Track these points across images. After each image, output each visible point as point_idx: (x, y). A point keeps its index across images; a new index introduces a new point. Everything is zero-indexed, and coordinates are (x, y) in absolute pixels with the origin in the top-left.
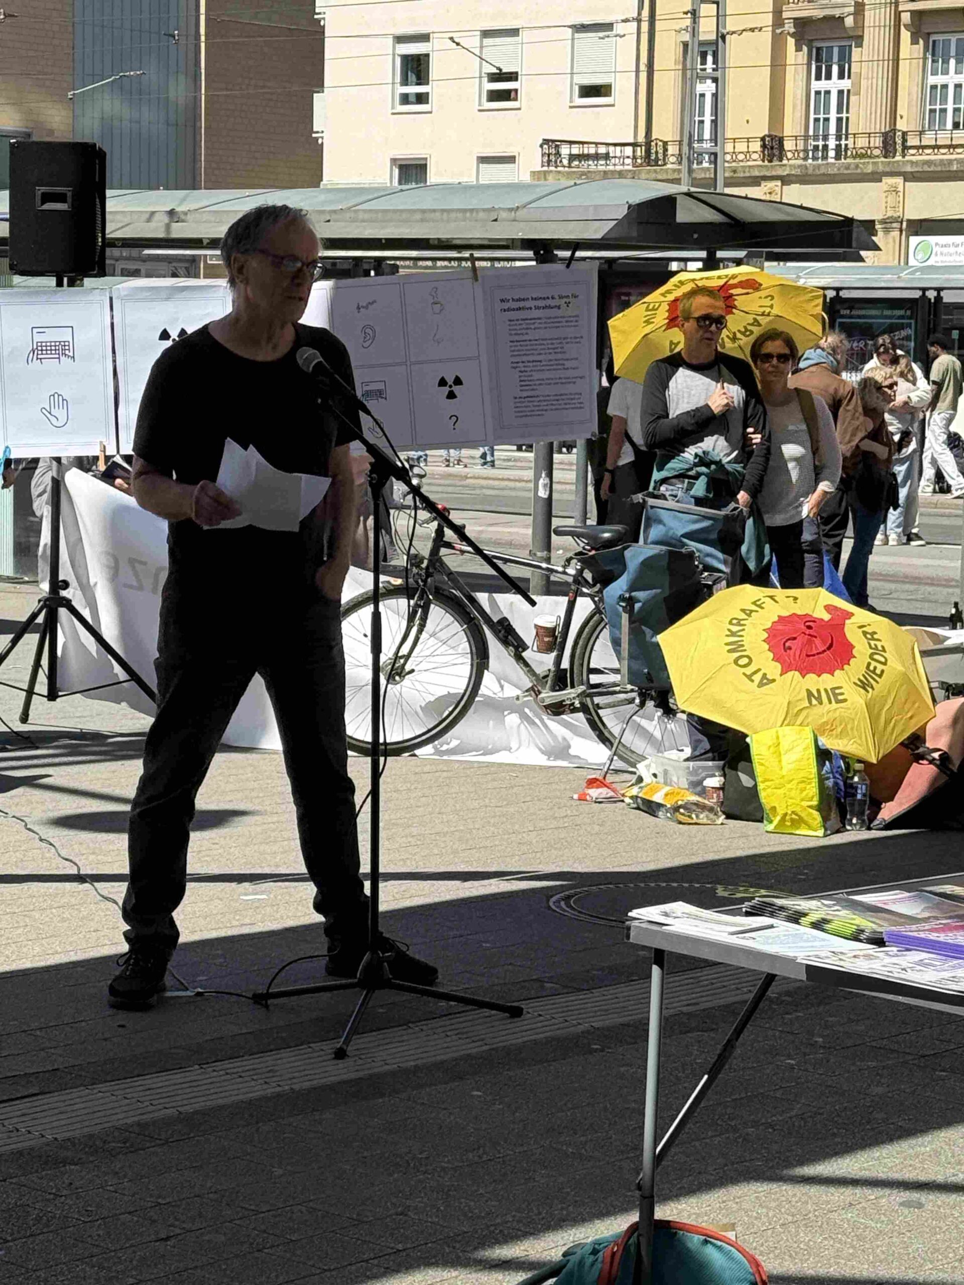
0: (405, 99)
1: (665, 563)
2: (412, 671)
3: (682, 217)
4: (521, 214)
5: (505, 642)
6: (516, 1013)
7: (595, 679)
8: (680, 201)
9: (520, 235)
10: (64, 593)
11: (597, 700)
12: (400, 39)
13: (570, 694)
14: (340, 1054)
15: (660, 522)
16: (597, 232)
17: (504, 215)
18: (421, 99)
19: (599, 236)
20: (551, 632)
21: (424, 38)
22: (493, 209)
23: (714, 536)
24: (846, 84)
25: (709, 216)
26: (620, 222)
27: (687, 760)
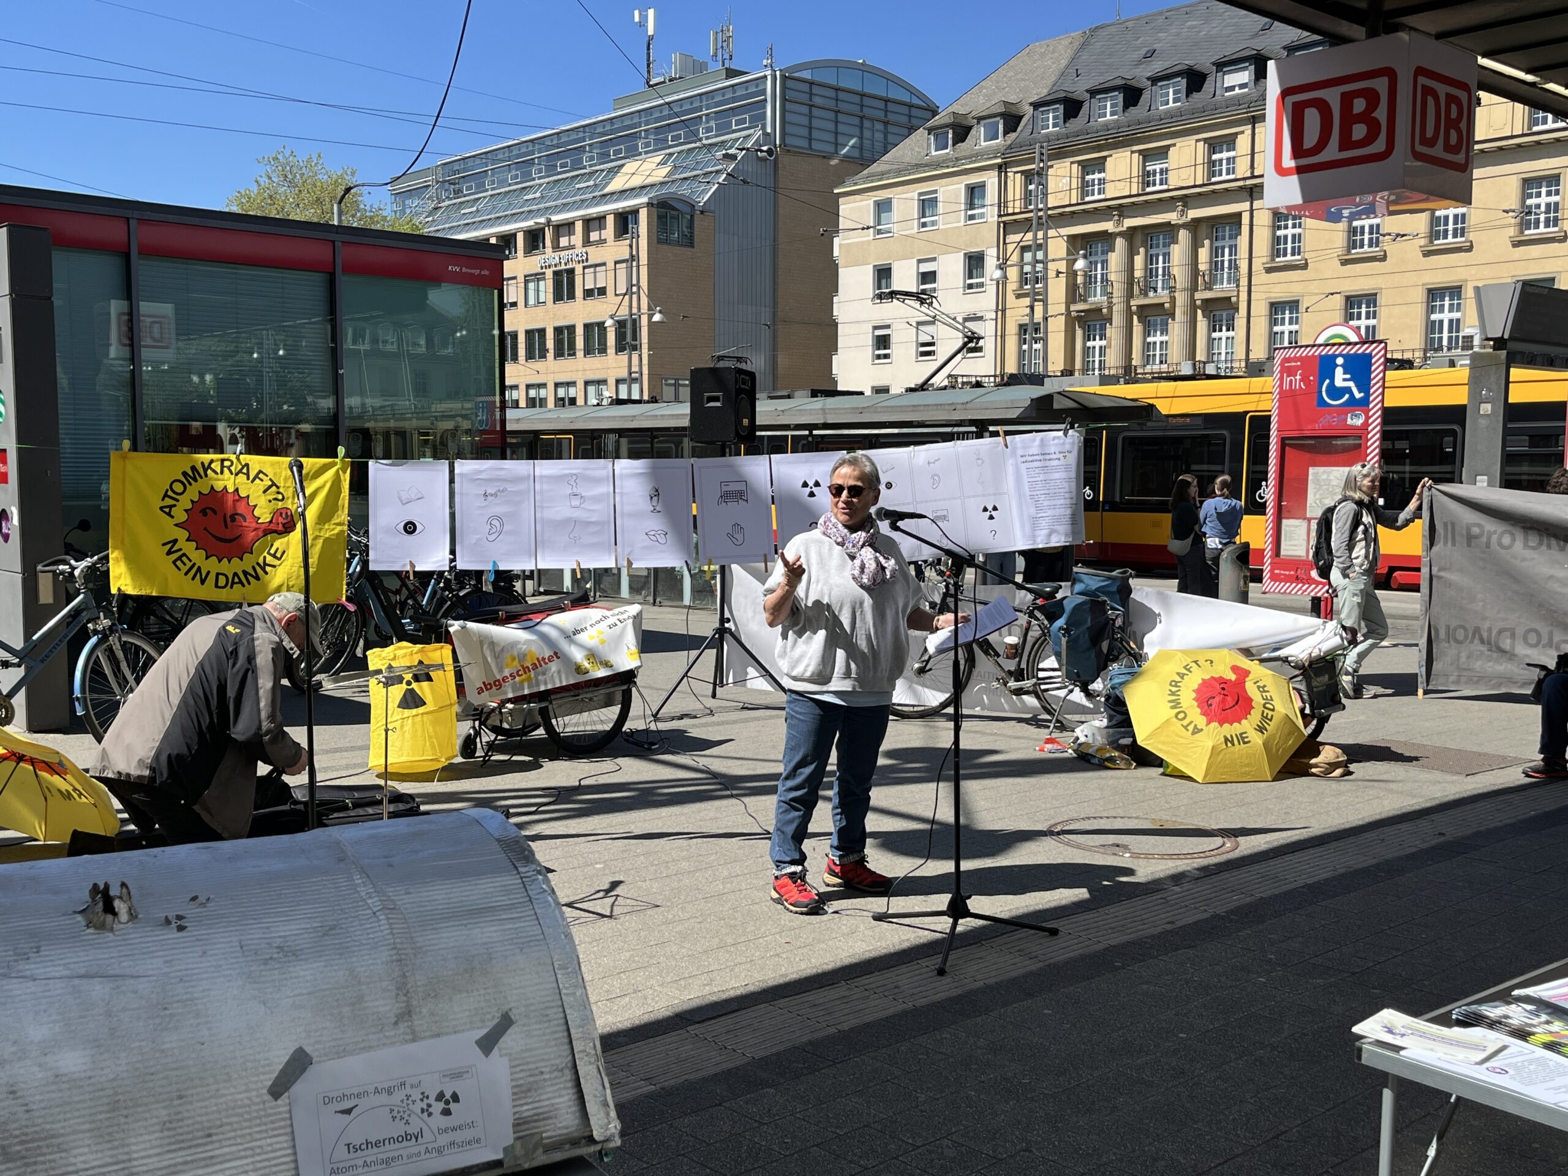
0: (879, 357)
1: (1087, 607)
2: (930, 670)
3: (1056, 406)
4: (968, 406)
5: (987, 653)
6: (1054, 932)
7: (1041, 674)
8: (1056, 397)
9: (970, 417)
10: (727, 625)
11: (1043, 687)
12: (875, 328)
13: (1027, 684)
14: (941, 972)
15: (1081, 581)
16: (1014, 414)
17: (959, 407)
18: (886, 356)
19: (1015, 416)
20: (1014, 647)
21: (888, 327)
22: (953, 404)
23: (1114, 589)
24: (1104, 343)
25: (1071, 404)
26: (1026, 408)
27: (1107, 727)
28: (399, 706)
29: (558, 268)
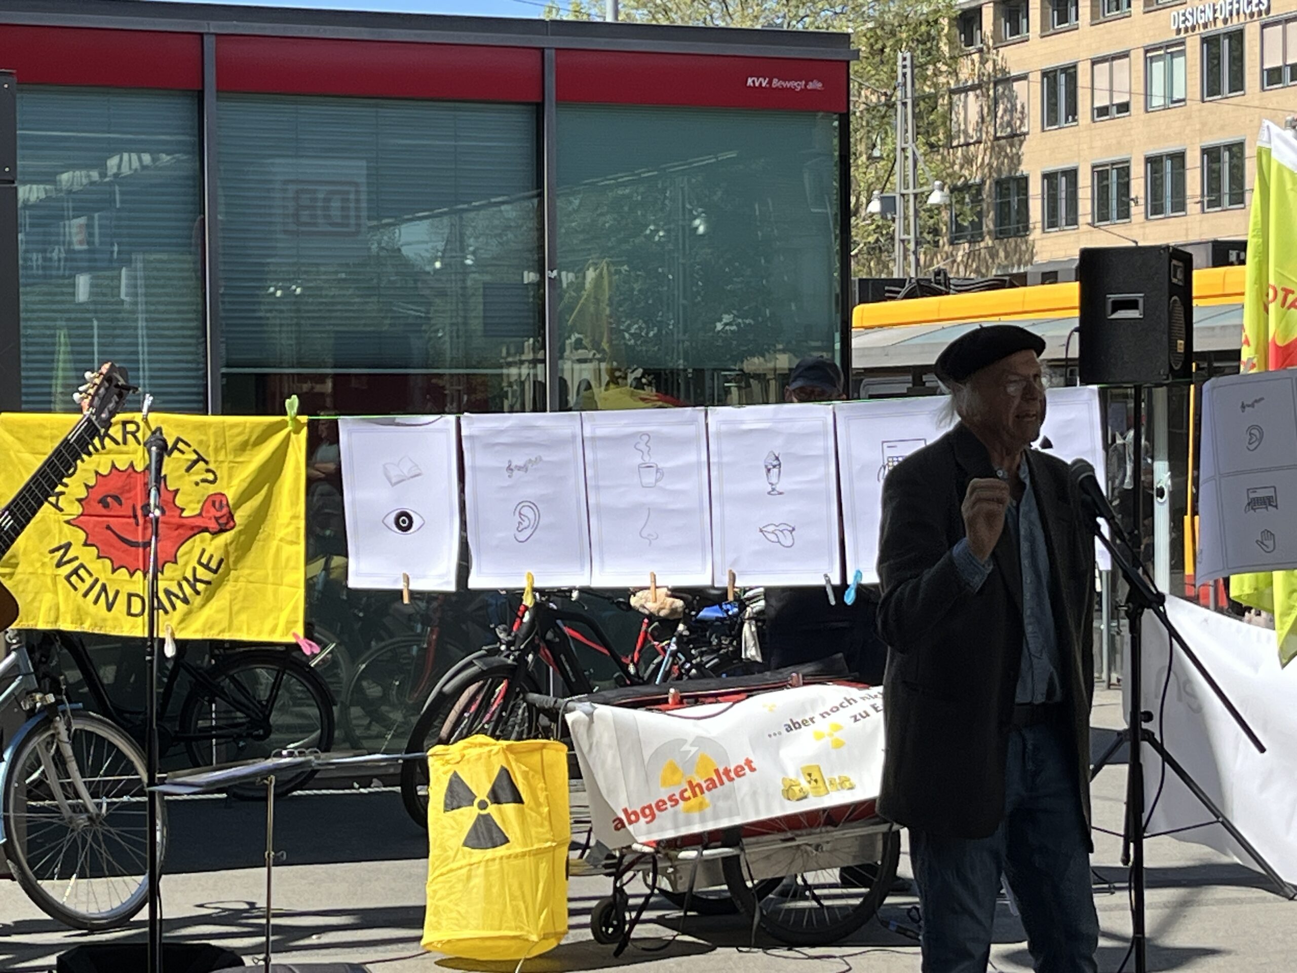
28: (465, 844)
29: (1211, 30)
